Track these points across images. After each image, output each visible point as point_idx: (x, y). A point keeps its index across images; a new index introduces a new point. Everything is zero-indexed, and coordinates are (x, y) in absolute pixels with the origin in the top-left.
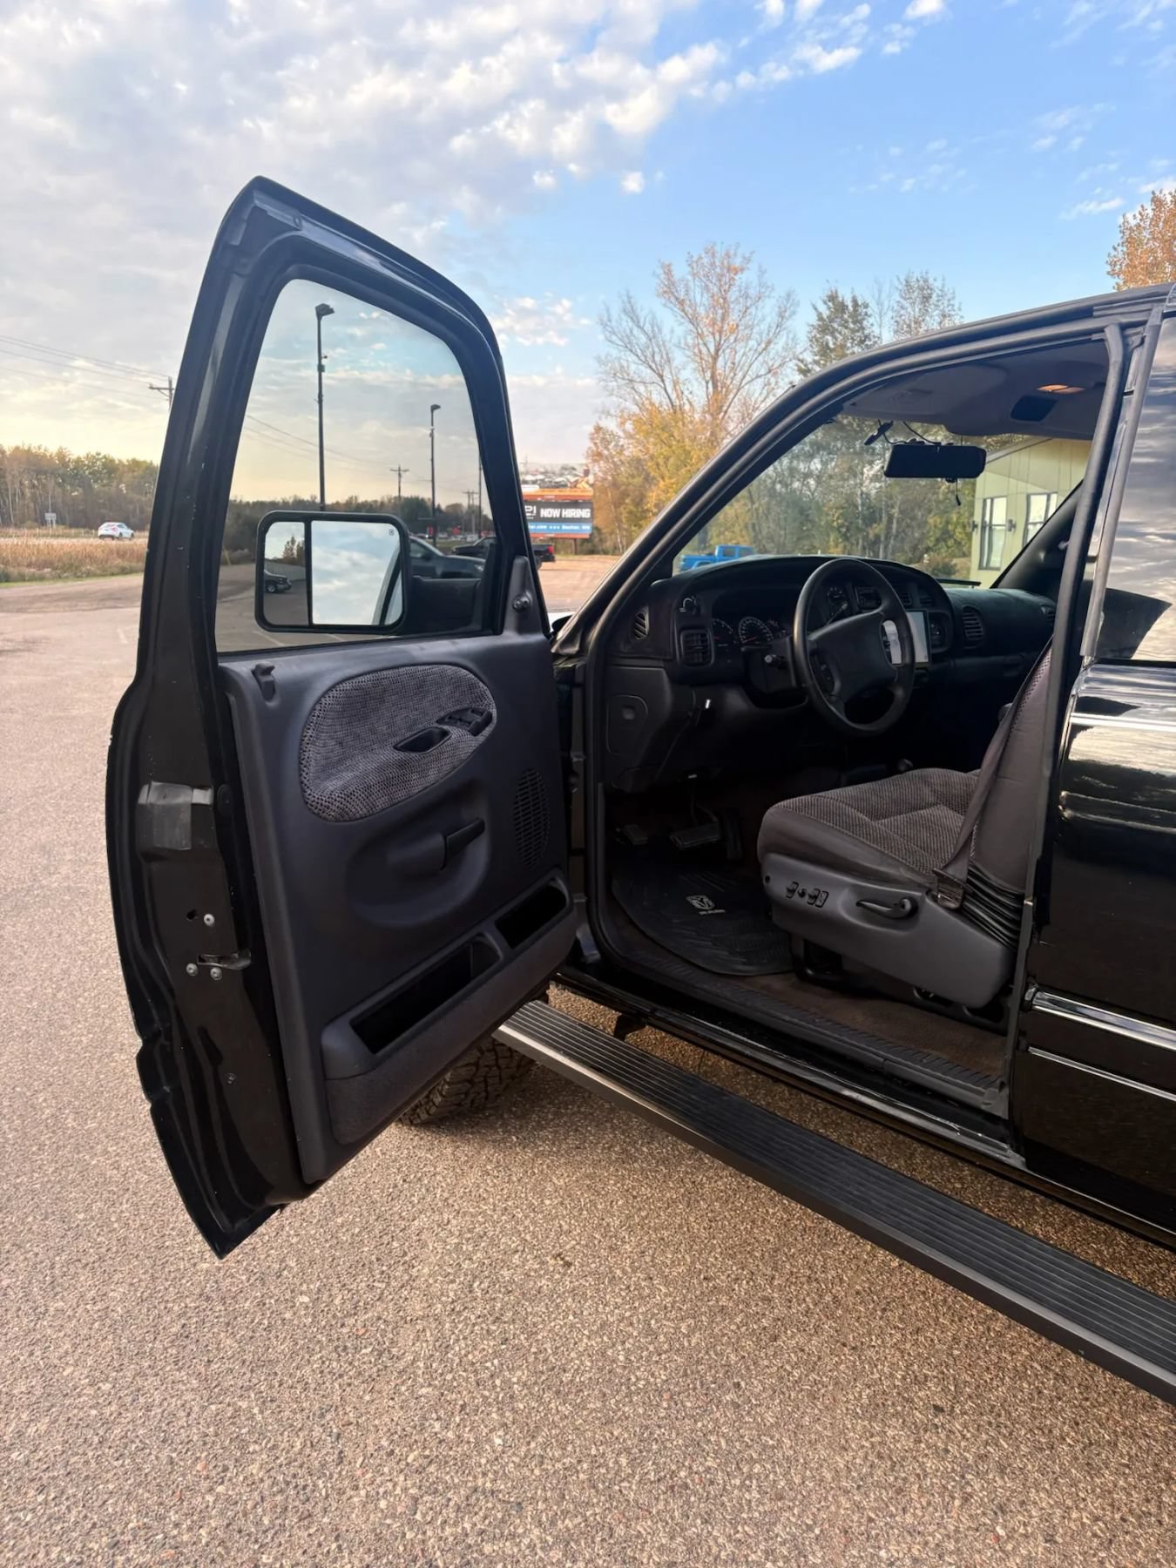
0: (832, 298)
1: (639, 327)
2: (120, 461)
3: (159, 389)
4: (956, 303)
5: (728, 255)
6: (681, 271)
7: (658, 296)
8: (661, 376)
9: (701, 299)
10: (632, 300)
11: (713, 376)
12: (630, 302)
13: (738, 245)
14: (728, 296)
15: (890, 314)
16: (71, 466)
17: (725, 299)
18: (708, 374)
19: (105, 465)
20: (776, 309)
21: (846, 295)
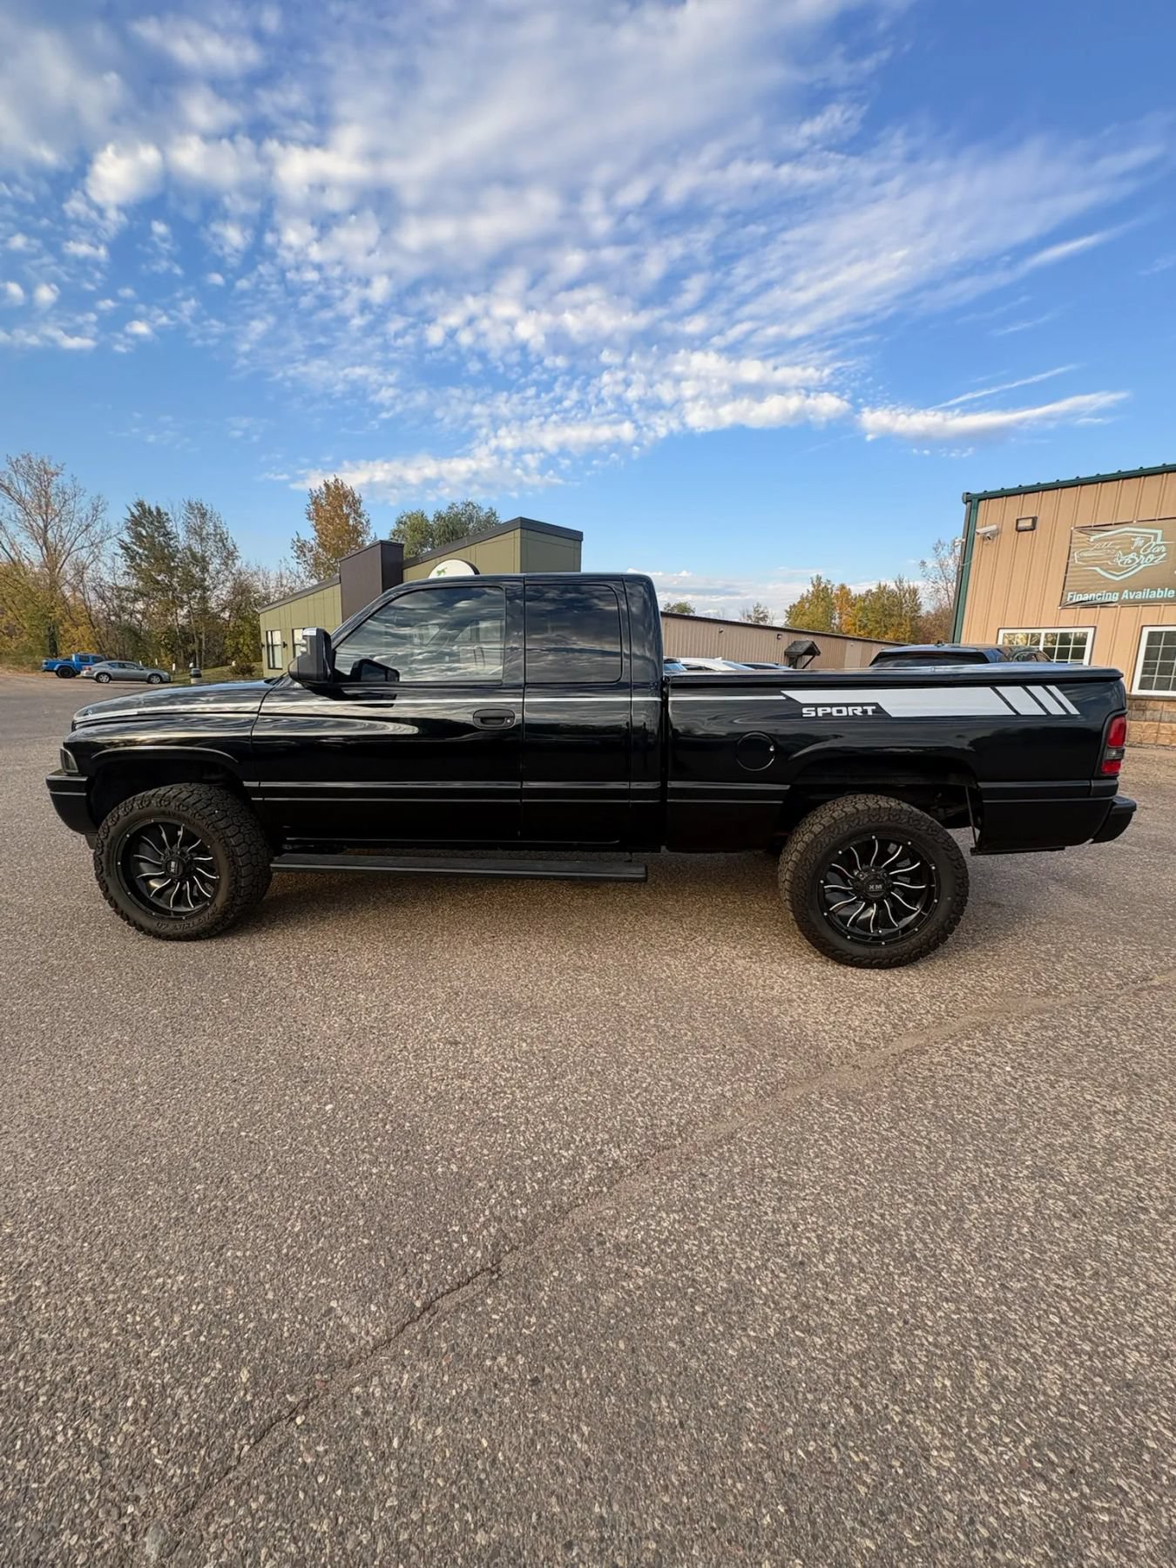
0: (140, 505)
4: (221, 519)
5: (42, 462)
9: (26, 491)
11: (45, 543)
13: (50, 458)
14: (49, 490)
15: (182, 521)
17: (46, 493)
18: (41, 542)
20: (91, 505)
21: (151, 504)
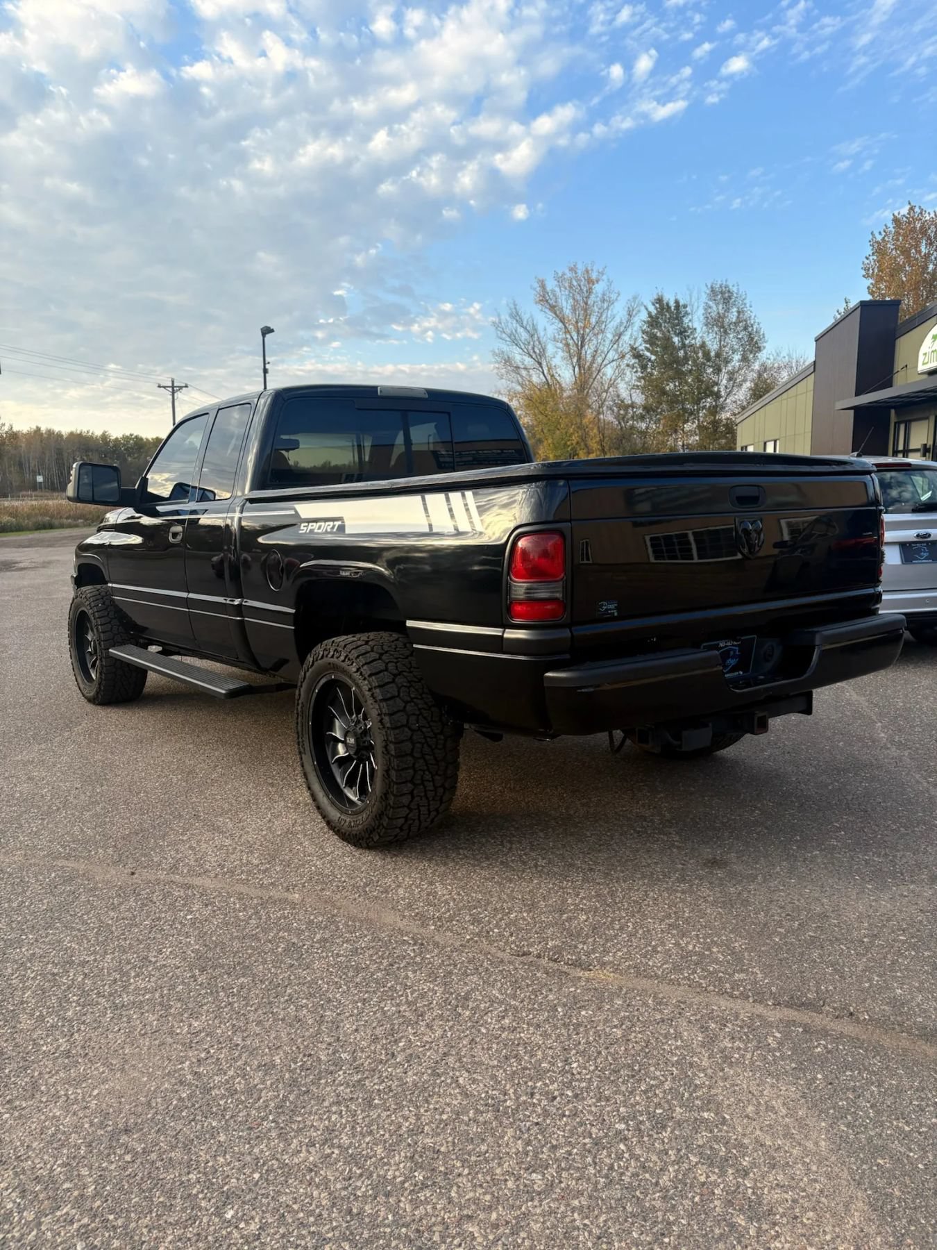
0: (659, 300)
1: (522, 326)
2: (147, 439)
3: (164, 387)
4: (747, 301)
5: (587, 271)
6: (551, 285)
7: (536, 303)
8: (540, 364)
9: (568, 306)
10: (518, 307)
11: (579, 362)
12: (515, 309)
14: (589, 301)
15: (701, 311)
16: (111, 445)
17: (586, 304)
18: (575, 360)
19: (136, 443)
20: (626, 309)
21: (670, 299)
